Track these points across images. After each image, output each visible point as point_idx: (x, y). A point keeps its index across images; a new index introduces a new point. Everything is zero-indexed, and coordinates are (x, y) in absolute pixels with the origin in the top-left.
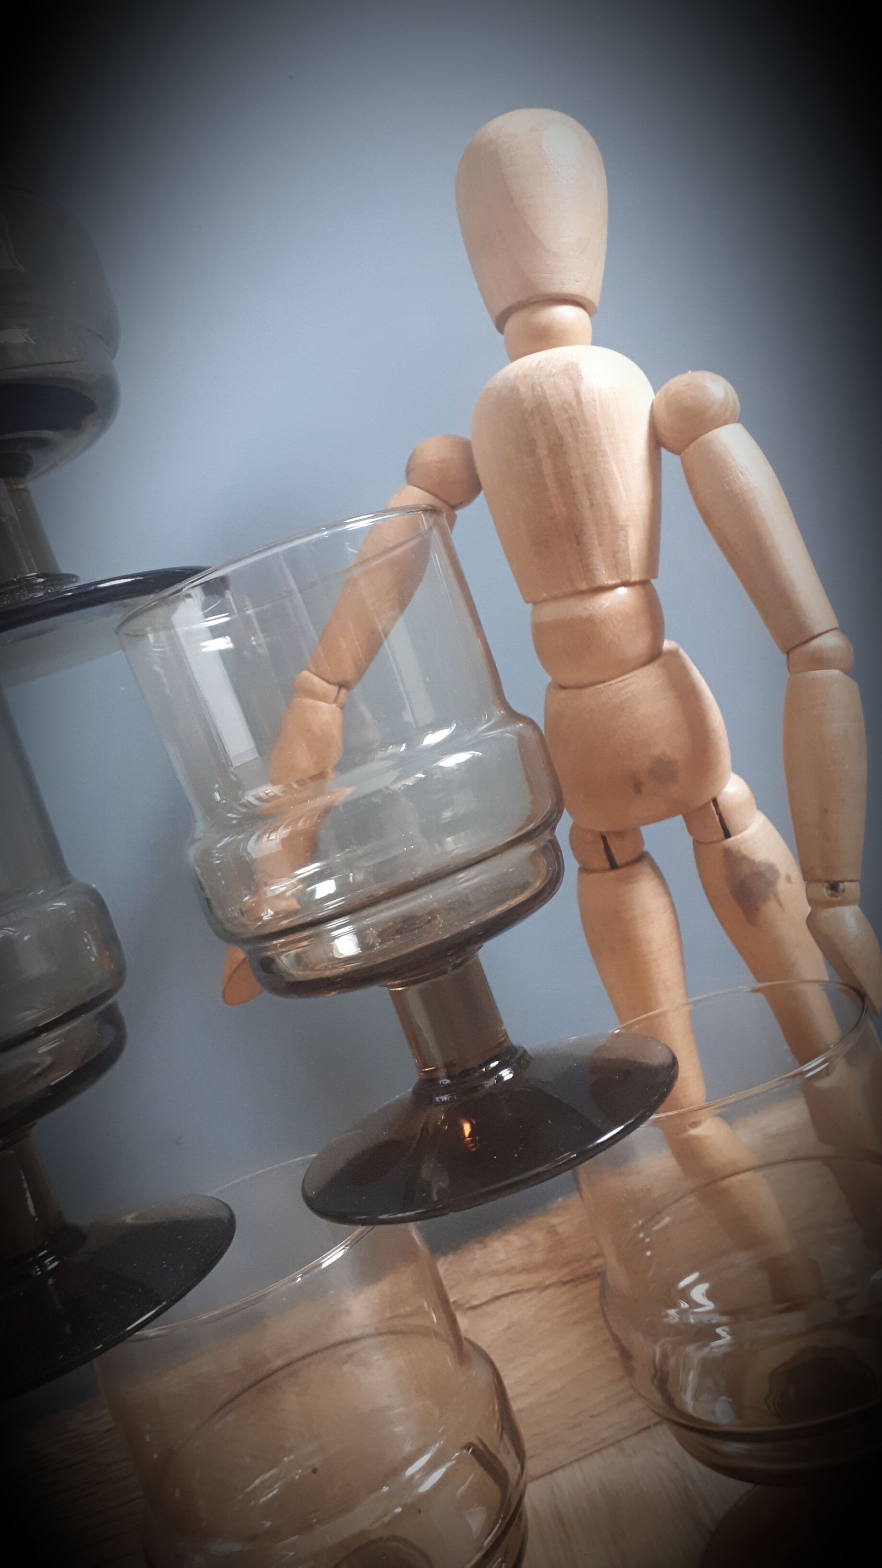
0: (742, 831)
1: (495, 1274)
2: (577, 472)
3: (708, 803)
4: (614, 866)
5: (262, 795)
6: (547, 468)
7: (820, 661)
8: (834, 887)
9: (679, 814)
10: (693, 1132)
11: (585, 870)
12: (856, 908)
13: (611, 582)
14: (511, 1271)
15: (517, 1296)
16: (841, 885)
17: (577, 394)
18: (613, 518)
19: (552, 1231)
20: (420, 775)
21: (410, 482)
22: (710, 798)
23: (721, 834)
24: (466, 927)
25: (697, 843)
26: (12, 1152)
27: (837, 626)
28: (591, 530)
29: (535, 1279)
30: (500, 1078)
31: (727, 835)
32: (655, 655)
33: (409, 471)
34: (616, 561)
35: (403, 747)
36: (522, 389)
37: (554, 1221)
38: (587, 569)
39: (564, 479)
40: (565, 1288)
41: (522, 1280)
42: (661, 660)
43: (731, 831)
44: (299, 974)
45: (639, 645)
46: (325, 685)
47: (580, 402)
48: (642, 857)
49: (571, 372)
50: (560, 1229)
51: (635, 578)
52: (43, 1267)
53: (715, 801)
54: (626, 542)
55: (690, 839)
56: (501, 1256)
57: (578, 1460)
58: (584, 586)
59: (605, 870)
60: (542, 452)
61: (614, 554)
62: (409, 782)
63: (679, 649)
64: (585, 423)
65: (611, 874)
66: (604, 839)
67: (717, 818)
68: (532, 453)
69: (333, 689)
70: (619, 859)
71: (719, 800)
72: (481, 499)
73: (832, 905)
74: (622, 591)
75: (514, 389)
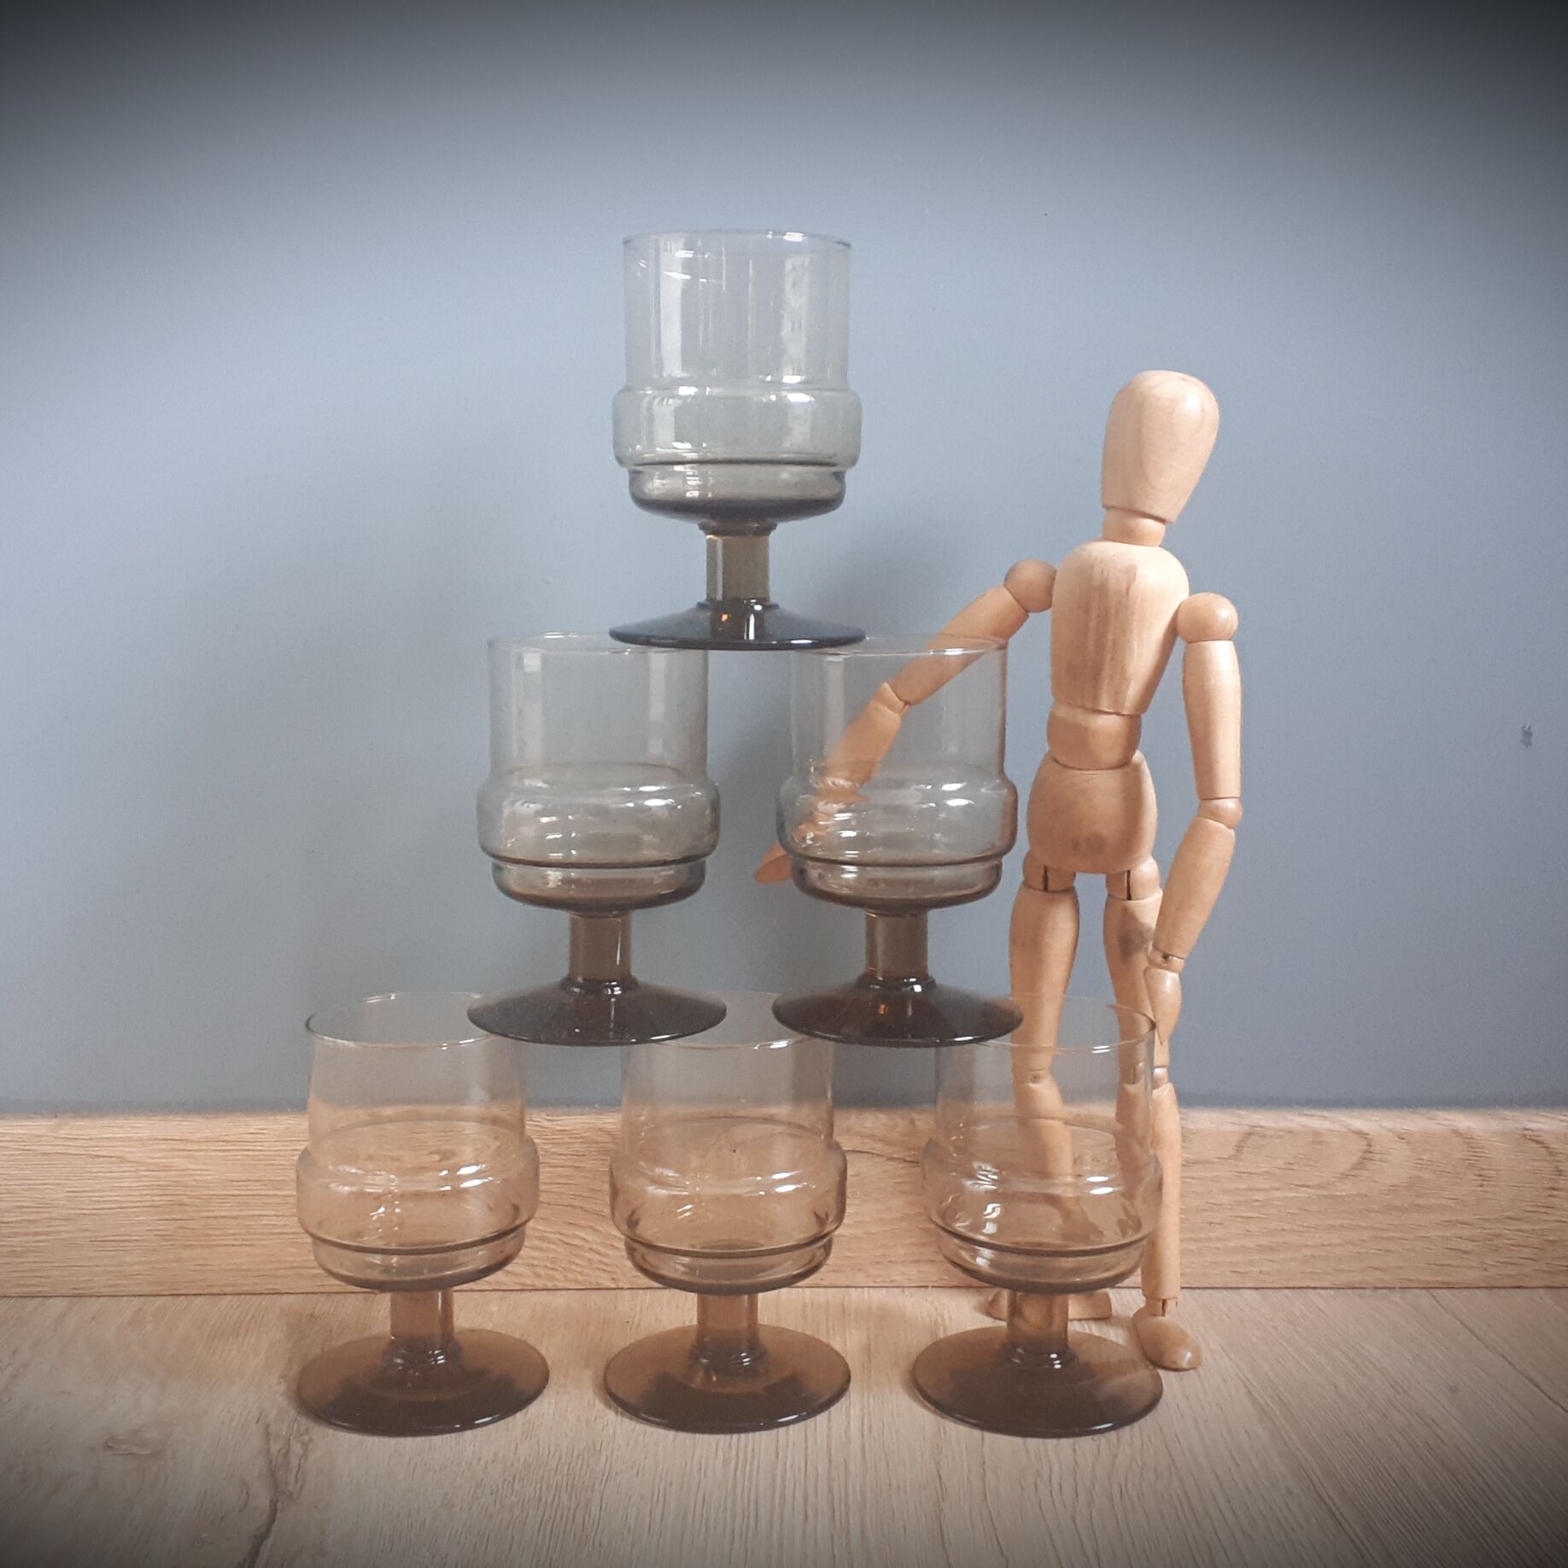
0: (1143, 898)
1: (862, 1136)
2: (1110, 636)
3: (1123, 874)
4: (1046, 889)
5: (837, 783)
6: (1093, 624)
7: (1215, 815)
8: (1166, 957)
9: (1103, 873)
10: (1032, 1085)
11: (1027, 884)
12: (1176, 976)
13: (1107, 710)
14: (872, 1137)
15: (870, 1156)
16: (1170, 957)
17: (1128, 589)
18: (1123, 671)
19: (912, 1122)
20: (933, 805)
21: (1005, 586)
22: (1128, 869)
23: (1125, 897)
24: (926, 896)
25: (1109, 895)
26: (619, 920)
27: (1238, 796)
28: (1106, 674)
29: (888, 1150)
30: (913, 989)
31: (1129, 898)
32: (1125, 763)
33: (1006, 579)
34: (1117, 698)
35: (929, 787)
36: (1096, 569)
37: (915, 1116)
38: (1096, 698)
39: (1101, 635)
40: (907, 1165)
41: (879, 1147)
42: (1126, 769)
43: (1133, 897)
44: (820, 885)
45: (1114, 756)
46: (897, 699)
47: (1127, 593)
48: (1069, 891)
49: (1131, 572)
50: (918, 1123)
51: (1124, 713)
52: (613, 991)
53: (1129, 872)
54: (1127, 687)
55: (1106, 893)
56: (869, 1124)
57: (869, 1287)
58: (1089, 706)
59: (1041, 891)
60: (1093, 614)
61: (1117, 693)
62: (925, 806)
63: (1142, 762)
64: (1127, 607)
65: (1041, 893)
66: (1046, 869)
67: (1126, 885)
68: (1087, 612)
69: (901, 704)
70: (1051, 886)
71: (1132, 872)
72: (1048, 612)
73: (1161, 967)
74: (1114, 716)
75: (1092, 567)
